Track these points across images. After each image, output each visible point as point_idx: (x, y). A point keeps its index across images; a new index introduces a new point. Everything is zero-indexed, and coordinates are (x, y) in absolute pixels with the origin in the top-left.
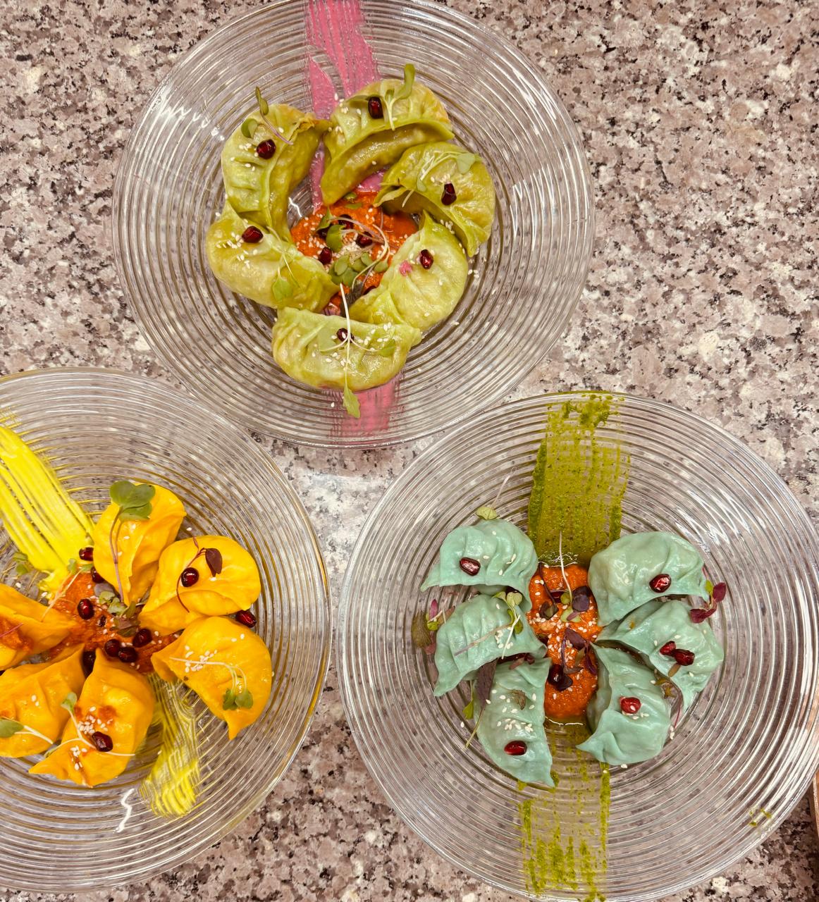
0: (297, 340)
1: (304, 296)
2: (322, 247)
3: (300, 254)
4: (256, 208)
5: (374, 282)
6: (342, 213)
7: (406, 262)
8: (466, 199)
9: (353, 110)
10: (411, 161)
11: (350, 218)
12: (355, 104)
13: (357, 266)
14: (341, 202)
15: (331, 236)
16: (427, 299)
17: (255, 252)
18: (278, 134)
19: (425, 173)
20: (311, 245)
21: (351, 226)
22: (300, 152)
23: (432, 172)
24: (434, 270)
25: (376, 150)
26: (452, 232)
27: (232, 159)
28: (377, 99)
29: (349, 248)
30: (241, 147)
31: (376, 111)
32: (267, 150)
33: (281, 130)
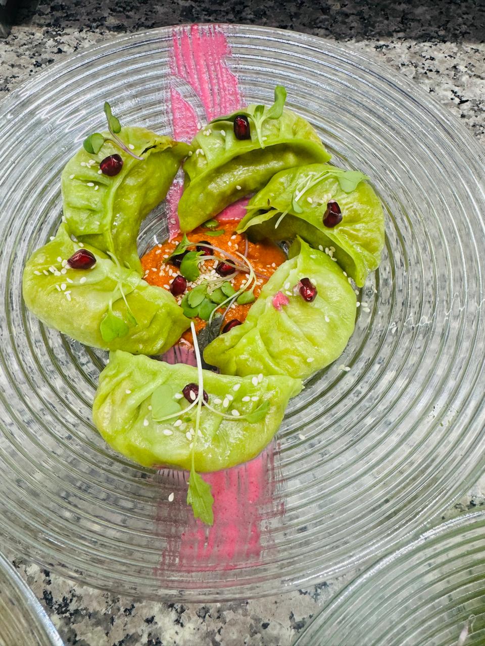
0: (125, 397)
1: (145, 334)
2: (175, 275)
3: (144, 283)
4: (96, 231)
5: (238, 316)
6: (202, 239)
7: (280, 293)
8: (353, 220)
9: (216, 132)
10: (282, 184)
11: (209, 244)
12: (218, 125)
13: (216, 297)
14: (200, 229)
15: (186, 263)
16: (311, 339)
17: (83, 280)
18: (126, 150)
19: (299, 195)
20: (162, 274)
21: (211, 252)
22: (153, 173)
23: (310, 191)
24: (317, 303)
25: (242, 175)
26: (334, 259)
27: (72, 177)
28: (244, 117)
29: (207, 277)
30: (83, 164)
31: (243, 129)
32: (112, 167)
33: (131, 147)
